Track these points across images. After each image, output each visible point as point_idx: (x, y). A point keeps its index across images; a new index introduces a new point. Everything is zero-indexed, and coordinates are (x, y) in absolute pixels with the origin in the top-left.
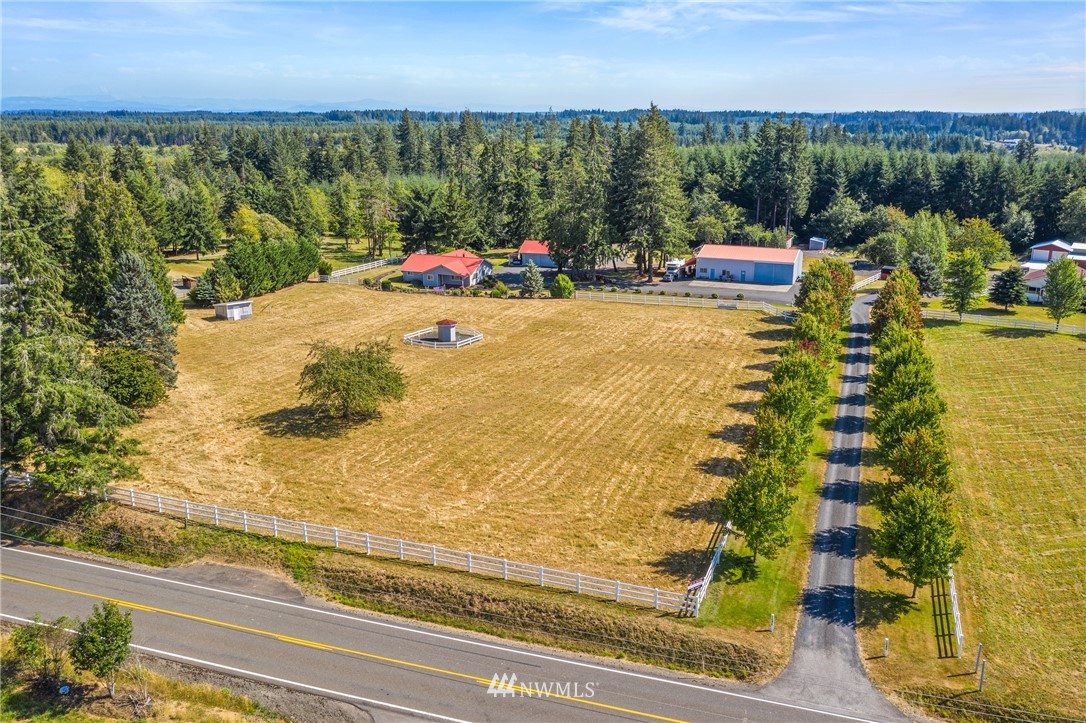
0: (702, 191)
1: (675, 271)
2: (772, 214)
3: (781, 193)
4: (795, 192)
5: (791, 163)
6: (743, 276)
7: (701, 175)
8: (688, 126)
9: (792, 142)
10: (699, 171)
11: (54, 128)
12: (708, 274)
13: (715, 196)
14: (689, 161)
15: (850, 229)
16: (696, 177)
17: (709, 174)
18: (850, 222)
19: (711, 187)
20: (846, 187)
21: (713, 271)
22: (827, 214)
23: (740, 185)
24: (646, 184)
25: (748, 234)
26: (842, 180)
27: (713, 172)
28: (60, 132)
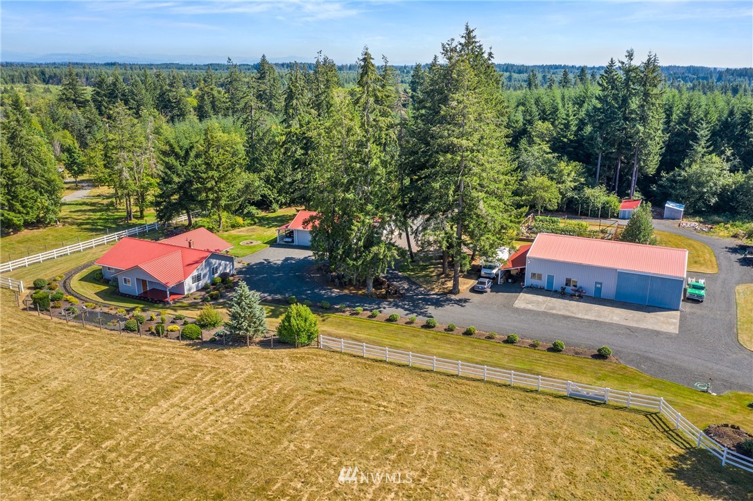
0: (531, 142)
1: (494, 271)
2: (615, 171)
3: (628, 147)
4: (646, 146)
5: (644, 111)
6: (598, 290)
7: (530, 122)
8: (515, 76)
9: (644, 85)
10: (528, 118)
11: (43, 73)
12: (543, 283)
13: (546, 148)
14: (518, 106)
15: (714, 194)
16: (524, 124)
17: (540, 122)
18: (715, 185)
19: (542, 136)
20: (707, 141)
21: (551, 279)
22: (683, 173)
23: (576, 135)
24: (451, 149)
25: (588, 198)
26: (703, 132)
27: (544, 119)
28: (47, 76)
